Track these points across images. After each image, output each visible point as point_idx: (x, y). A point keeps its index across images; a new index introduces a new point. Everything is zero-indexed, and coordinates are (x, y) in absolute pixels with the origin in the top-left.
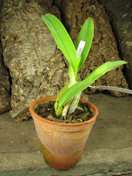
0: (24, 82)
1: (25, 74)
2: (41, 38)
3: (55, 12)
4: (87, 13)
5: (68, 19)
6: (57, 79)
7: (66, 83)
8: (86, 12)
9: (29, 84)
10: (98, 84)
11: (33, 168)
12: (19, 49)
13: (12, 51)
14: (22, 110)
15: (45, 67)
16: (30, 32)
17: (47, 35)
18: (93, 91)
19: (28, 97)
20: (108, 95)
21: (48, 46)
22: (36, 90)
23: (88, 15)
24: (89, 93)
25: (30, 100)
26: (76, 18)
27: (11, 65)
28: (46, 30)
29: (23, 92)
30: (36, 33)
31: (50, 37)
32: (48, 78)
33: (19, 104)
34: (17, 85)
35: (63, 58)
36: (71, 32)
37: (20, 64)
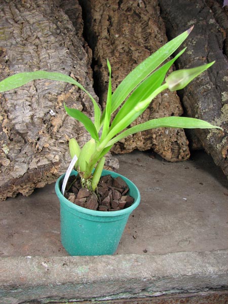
0: (11, 134)
1: (14, 119)
2: (44, 56)
3: (74, 7)
4: (129, 13)
5: (95, 20)
6: (68, 130)
7: (82, 138)
8: (126, 11)
9: (19, 138)
10: (138, 139)
11: (18, 285)
12: (5, 75)
14: (6, 181)
15: (48, 110)
16: (25, 45)
17: (55, 51)
18: (128, 149)
19: (17, 160)
20: (153, 157)
22: (30, 149)
23: (129, 16)
24: (122, 152)
25: (19, 165)
26: (108, 20)
28: (53, 42)
29: (9, 152)
30: (36, 47)
31: (60, 56)
32: (51, 128)
35: (81, 94)
36: (98, 44)
37: (6, 101)
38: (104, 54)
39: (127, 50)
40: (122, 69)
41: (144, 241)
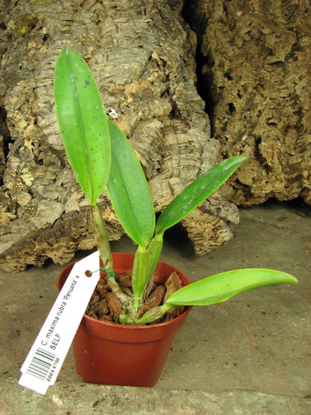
0: (40, 151)
1: (47, 127)
2: (108, 29)
6: (141, 145)
7: (169, 163)
9: (50, 157)
10: (276, 178)
12: (41, 57)
13: (20, 64)
14: (24, 235)
15: (107, 109)
16: (76, 11)
17: (128, 21)
18: (258, 197)
19: (44, 196)
20: (304, 215)
21: (126, 51)
22: (70, 176)
24: (248, 203)
25: (46, 205)
27: (10, 100)
28: (126, 7)
29: (33, 183)
30: (95, 15)
31: (135, 28)
33: (14, 216)
34: (17, 160)
35: (169, 88)
36: (208, 31)
37: (36, 97)
38: (218, 45)
39: (257, 36)
40: (248, 65)
41: (285, 364)
